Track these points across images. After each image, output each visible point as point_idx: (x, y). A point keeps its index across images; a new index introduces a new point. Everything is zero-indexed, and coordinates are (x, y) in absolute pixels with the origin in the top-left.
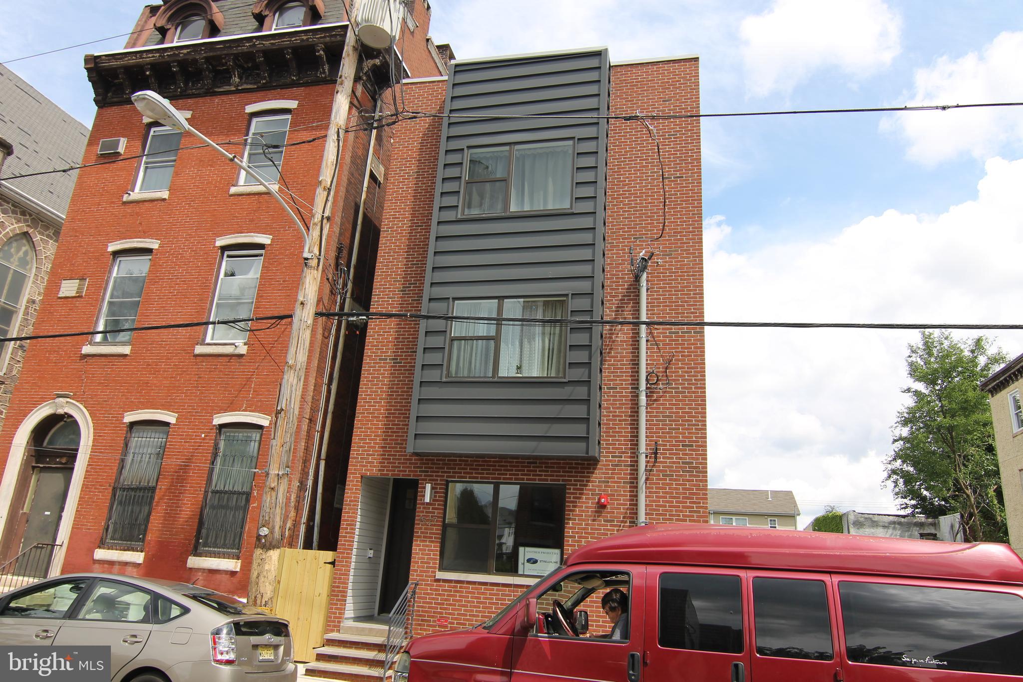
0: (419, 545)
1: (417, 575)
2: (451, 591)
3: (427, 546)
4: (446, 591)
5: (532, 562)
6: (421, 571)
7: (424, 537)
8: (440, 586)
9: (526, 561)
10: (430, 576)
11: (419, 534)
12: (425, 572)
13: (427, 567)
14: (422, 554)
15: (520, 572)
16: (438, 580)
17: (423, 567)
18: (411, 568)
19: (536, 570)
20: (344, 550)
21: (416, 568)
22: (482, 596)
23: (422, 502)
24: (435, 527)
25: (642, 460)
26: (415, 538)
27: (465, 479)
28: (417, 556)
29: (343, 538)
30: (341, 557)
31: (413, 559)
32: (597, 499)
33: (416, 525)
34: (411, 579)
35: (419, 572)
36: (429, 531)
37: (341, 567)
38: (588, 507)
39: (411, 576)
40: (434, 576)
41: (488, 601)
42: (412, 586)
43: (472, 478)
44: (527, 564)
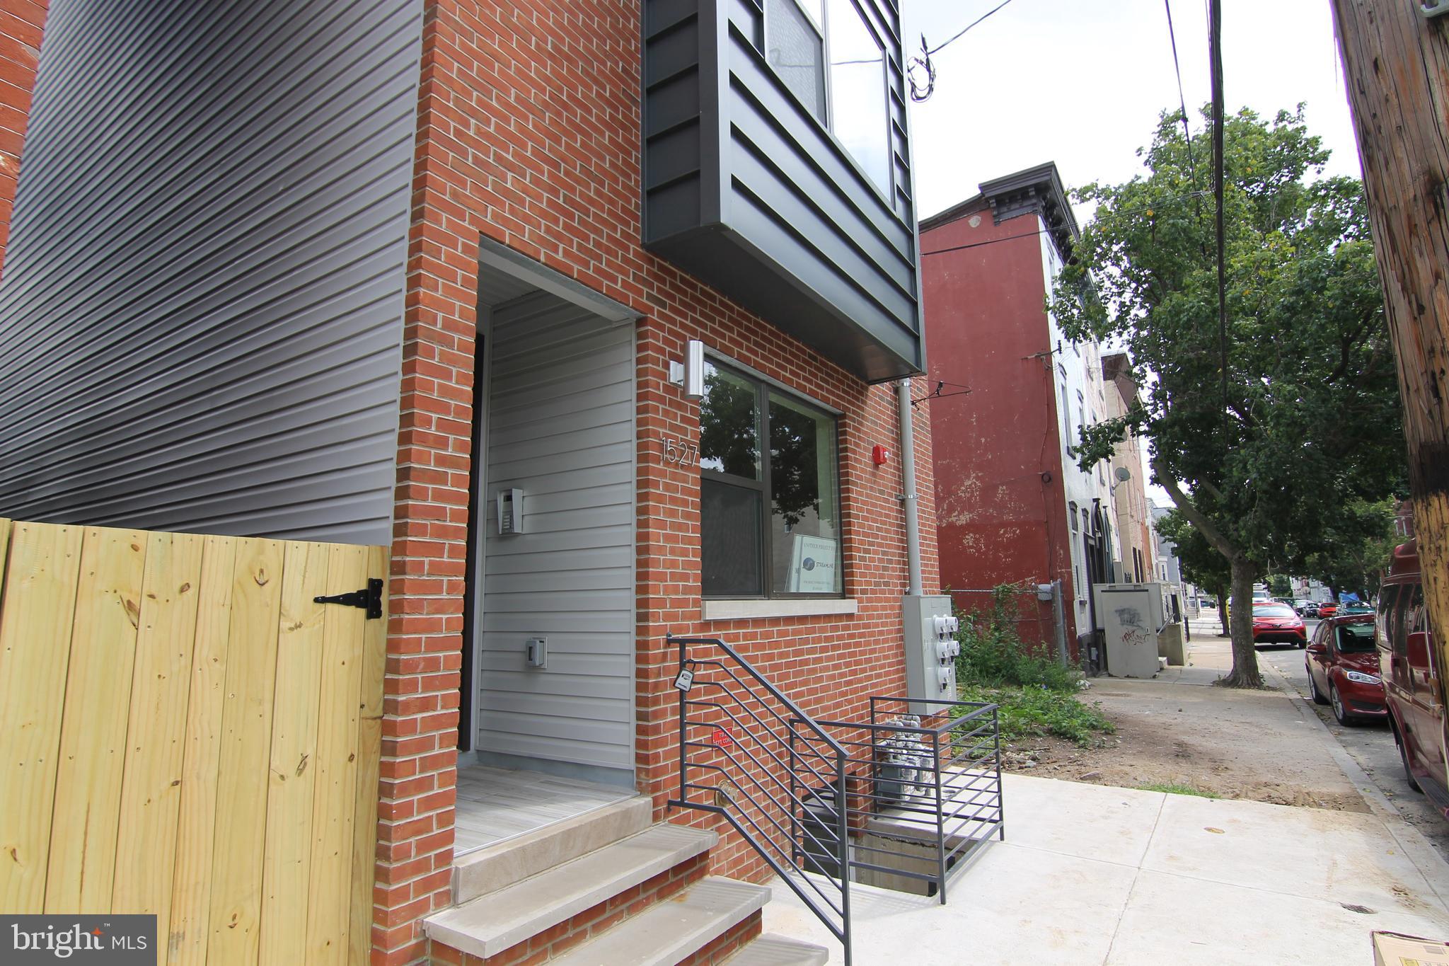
0: (663, 525)
1: (667, 617)
3: (680, 527)
6: (673, 603)
7: (671, 499)
10: (694, 616)
11: (661, 490)
12: (680, 603)
13: (685, 590)
14: (672, 551)
15: (794, 589)
16: (707, 625)
17: (676, 590)
18: (651, 596)
19: (812, 582)
20: (439, 536)
21: (661, 596)
22: (776, 651)
23: (661, 392)
24: (691, 475)
25: (907, 396)
26: (653, 501)
27: (730, 358)
28: (662, 558)
29: (430, 484)
30: (429, 569)
31: (653, 567)
32: (871, 451)
33: (652, 463)
34: (651, 629)
35: (670, 607)
36: (680, 484)
37: (434, 613)
38: (866, 464)
39: (653, 622)
40: (700, 614)
41: (784, 661)
42: (662, 651)
43: (741, 358)
44: (803, 570)
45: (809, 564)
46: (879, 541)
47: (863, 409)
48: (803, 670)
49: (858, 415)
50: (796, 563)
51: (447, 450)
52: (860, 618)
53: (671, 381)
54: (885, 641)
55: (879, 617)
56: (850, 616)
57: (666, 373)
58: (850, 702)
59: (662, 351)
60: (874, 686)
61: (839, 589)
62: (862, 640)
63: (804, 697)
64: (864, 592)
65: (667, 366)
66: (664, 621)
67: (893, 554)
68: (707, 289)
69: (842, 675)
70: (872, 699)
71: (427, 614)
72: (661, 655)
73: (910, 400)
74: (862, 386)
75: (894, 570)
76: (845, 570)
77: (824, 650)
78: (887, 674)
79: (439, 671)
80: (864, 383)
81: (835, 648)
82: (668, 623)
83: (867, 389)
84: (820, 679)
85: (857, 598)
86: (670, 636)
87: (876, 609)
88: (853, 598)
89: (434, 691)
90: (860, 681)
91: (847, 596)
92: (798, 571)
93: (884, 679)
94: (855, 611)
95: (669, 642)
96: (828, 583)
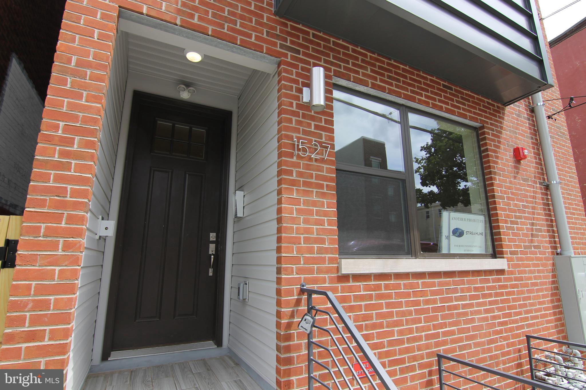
0: (296, 202)
1: (300, 271)
2: (370, 297)
3: (314, 204)
4: (362, 298)
5: (458, 234)
6: (307, 261)
7: (305, 184)
8: (351, 289)
9: (451, 234)
10: (328, 271)
11: (294, 177)
12: (315, 261)
13: (321, 251)
14: (306, 221)
15: (444, 251)
16: (345, 278)
17: (311, 250)
18: (283, 255)
19: (462, 246)
20: (57, 208)
21: (295, 254)
22: (421, 299)
23: (294, 109)
24: (325, 166)
25: (543, 113)
26: (284, 184)
27: (366, 88)
28: (295, 226)
29: (52, 170)
30: (44, 232)
31: (286, 233)
32: (512, 151)
33: (285, 157)
34: (283, 280)
35: (304, 264)
36: (314, 173)
37: (46, 266)
38: (507, 160)
39: (285, 275)
40: (338, 269)
41: (431, 306)
42: (296, 297)
43: (374, 86)
44: (453, 238)
45: (458, 233)
46: (526, 215)
47: (501, 123)
48: (453, 314)
49: (497, 126)
50: (445, 231)
51: (73, 147)
52: (512, 273)
53: (304, 101)
54: (541, 290)
55: (531, 272)
56: (501, 272)
57: (299, 97)
58: (505, 338)
59: (296, 82)
60: (529, 326)
61: (490, 251)
62: (515, 290)
63: (455, 335)
64: (512, 253)
65: (301, 91)
66: (297, 274)
67: (542, 225)
68: (340, 42)
69: (494, 318)
70: (528, 338)
71: (40, 266)
72: (294, 301)
73: (545, 116)
74: (498, 107)
75: (543, 236)
76: (495, 237)
77: (472, 297)
78: (543, 316)
79: (49, 310)
80: (500, 105)
81: (484, 296)
82: (302, 276)
83: (503, 109)
84: (473, 320)
85: (507, 258)
86: (303, 286)
87: (528, 266)
88: (503, 258)
89: (43, 326)
90: (515, 322)
91: (498, 256)
92: (448, 238)
93: (540, 320)
94: (505, 267)
95: (302, 291)
96: (481, 247)
